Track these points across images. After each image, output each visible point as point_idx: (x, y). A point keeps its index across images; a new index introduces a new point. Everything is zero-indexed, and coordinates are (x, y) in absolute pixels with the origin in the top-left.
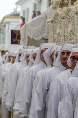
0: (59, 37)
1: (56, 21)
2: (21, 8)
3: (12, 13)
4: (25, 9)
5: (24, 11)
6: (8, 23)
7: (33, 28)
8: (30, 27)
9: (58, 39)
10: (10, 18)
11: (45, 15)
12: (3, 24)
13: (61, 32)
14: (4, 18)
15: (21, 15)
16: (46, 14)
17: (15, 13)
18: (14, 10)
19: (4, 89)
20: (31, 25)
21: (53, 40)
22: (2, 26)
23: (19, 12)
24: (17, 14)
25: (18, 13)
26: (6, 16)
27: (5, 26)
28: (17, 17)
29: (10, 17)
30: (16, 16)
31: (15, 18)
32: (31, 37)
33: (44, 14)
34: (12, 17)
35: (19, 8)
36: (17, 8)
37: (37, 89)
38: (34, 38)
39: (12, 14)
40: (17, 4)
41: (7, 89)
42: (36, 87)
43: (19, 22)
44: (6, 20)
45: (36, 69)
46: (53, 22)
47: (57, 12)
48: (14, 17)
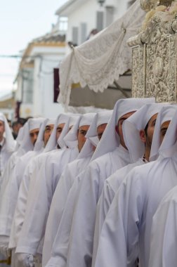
0: (160, 83)
1: (153, 39)
2: (68, 22)
3: (47, 34)
4: (77, 24)
5: (75, 31)
6: (39, 56)
7: (88, 60)
8: (81, 58)
9: (159, 87)
10: (45, 45)
11: (122, 27)
12: (29, 60)
13: (165, 68)
14: (31, 45)
15: (69, 38)
16: (125, 24)
17: (55, 35)
18: (53, 26)
19: (16, 214)
20: (84, 54)
21: (145, 90)
22: (26, 63)
23: (63, 31)
24: (59, 36)
25: (62, 34)
26: (34, 40)
27: (32, 62)
28: (59, 43)
29: (43, 43)
30: (57, 41)
31: (55, 45)
32: (83, 85)
33: (120, 24)
34: (48, 43)
35: (64, 22)
36: (59, 22)
37: (109, 221)
38: (91, 87)
39: (48, 37)
40: (59, 13)
41: (23, 213)
42: (104, 217)
43: (63, 54)
44: (36, 50)
45: (106, 165)
46: (143, 43)
47: (155, 15)
48: (53, 42)
